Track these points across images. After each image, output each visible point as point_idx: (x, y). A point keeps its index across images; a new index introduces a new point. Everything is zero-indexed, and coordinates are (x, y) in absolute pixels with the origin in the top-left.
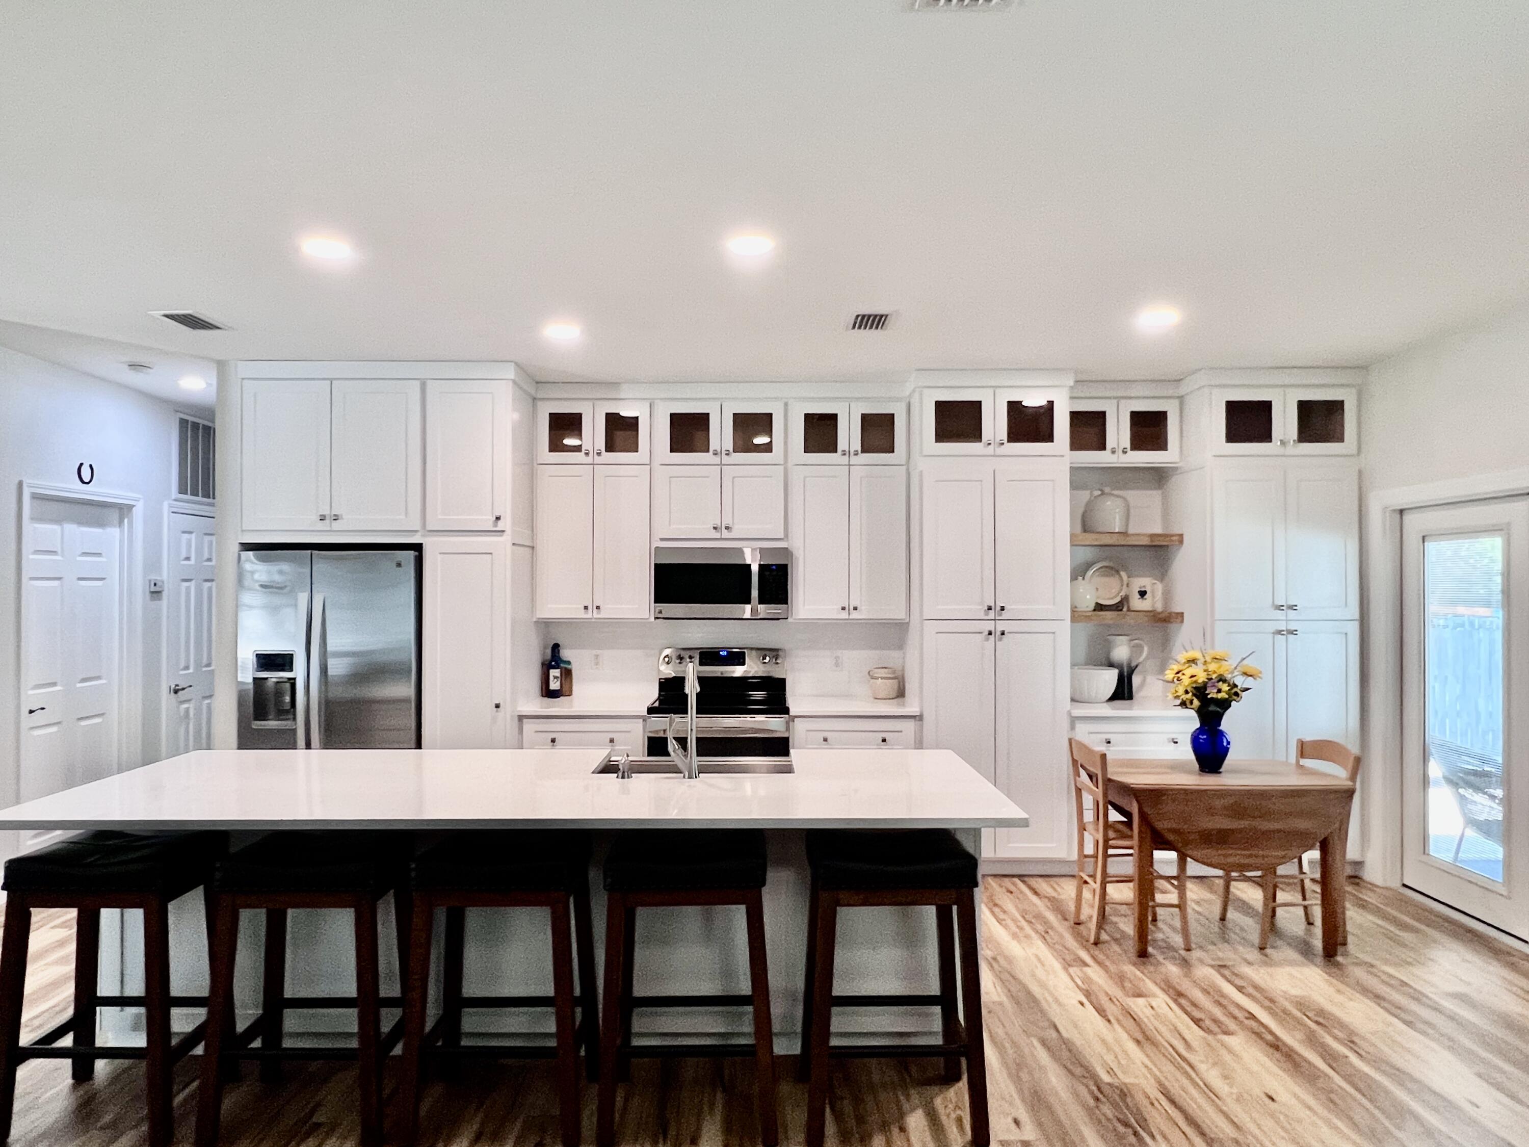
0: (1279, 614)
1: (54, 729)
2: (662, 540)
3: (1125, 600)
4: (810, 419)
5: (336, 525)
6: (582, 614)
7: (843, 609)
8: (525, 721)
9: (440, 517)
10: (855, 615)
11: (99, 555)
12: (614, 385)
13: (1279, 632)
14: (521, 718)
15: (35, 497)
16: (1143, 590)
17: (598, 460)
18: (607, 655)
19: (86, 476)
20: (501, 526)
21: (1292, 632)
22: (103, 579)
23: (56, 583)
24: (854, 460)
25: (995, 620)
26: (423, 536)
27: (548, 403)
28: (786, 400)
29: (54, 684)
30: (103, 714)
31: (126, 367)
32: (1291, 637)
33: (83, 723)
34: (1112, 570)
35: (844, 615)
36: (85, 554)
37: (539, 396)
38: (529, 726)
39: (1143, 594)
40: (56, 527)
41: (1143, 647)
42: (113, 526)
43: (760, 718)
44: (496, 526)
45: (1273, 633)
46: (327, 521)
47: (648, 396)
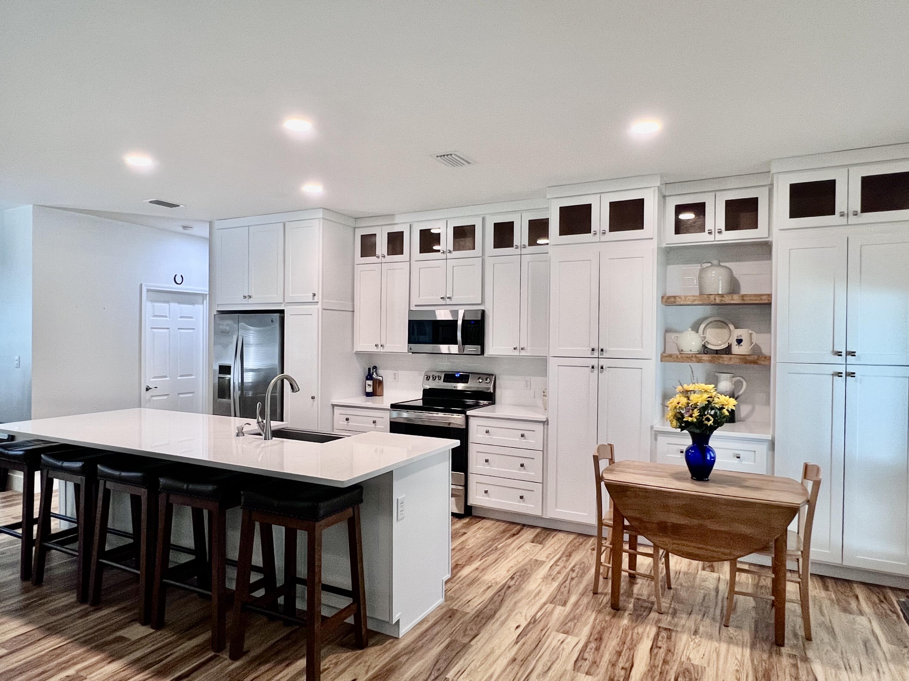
0: (840, 360)
1: (166, 397)
2: (416, 306)
3: (729, 347)
4: (497, 226)
5: (251, 301)
6: (375, 349)
7: (515, 349)
8: (335, 407)
9: (291, 295)
10: (523, 353)
11: (192, 318)
12: (391, 216)
13: (839, 374)
14: (334, 406)
15: (148, 290)
16: (740, 338)
17: (384, 260)
18: (402, 374)
19: (179, 280)
20: (316, 299)
21: (852, 375)
22: (194, 329)
23: (166, 330)
24: (524, 251)
25: (598, 358)
26: (285, 306)
27: (361, 229)
28: (484, 216)
29: (166, 377)
30: (193, 392)
31: (182, 228)
32: (849, 378)
33: (181, 396)
34: (722, 323)
35: (516, 353)
36: (181, 317)
37: (357, 226)
38: (337, 410)
39: (739, 341)
40: (166, 305)
41: (742, 382)
42: (199, 304)
43: (441, 415)
44: (313, 299)
45: (833, 375)
46: (247, 299)
47: (409, 221)
